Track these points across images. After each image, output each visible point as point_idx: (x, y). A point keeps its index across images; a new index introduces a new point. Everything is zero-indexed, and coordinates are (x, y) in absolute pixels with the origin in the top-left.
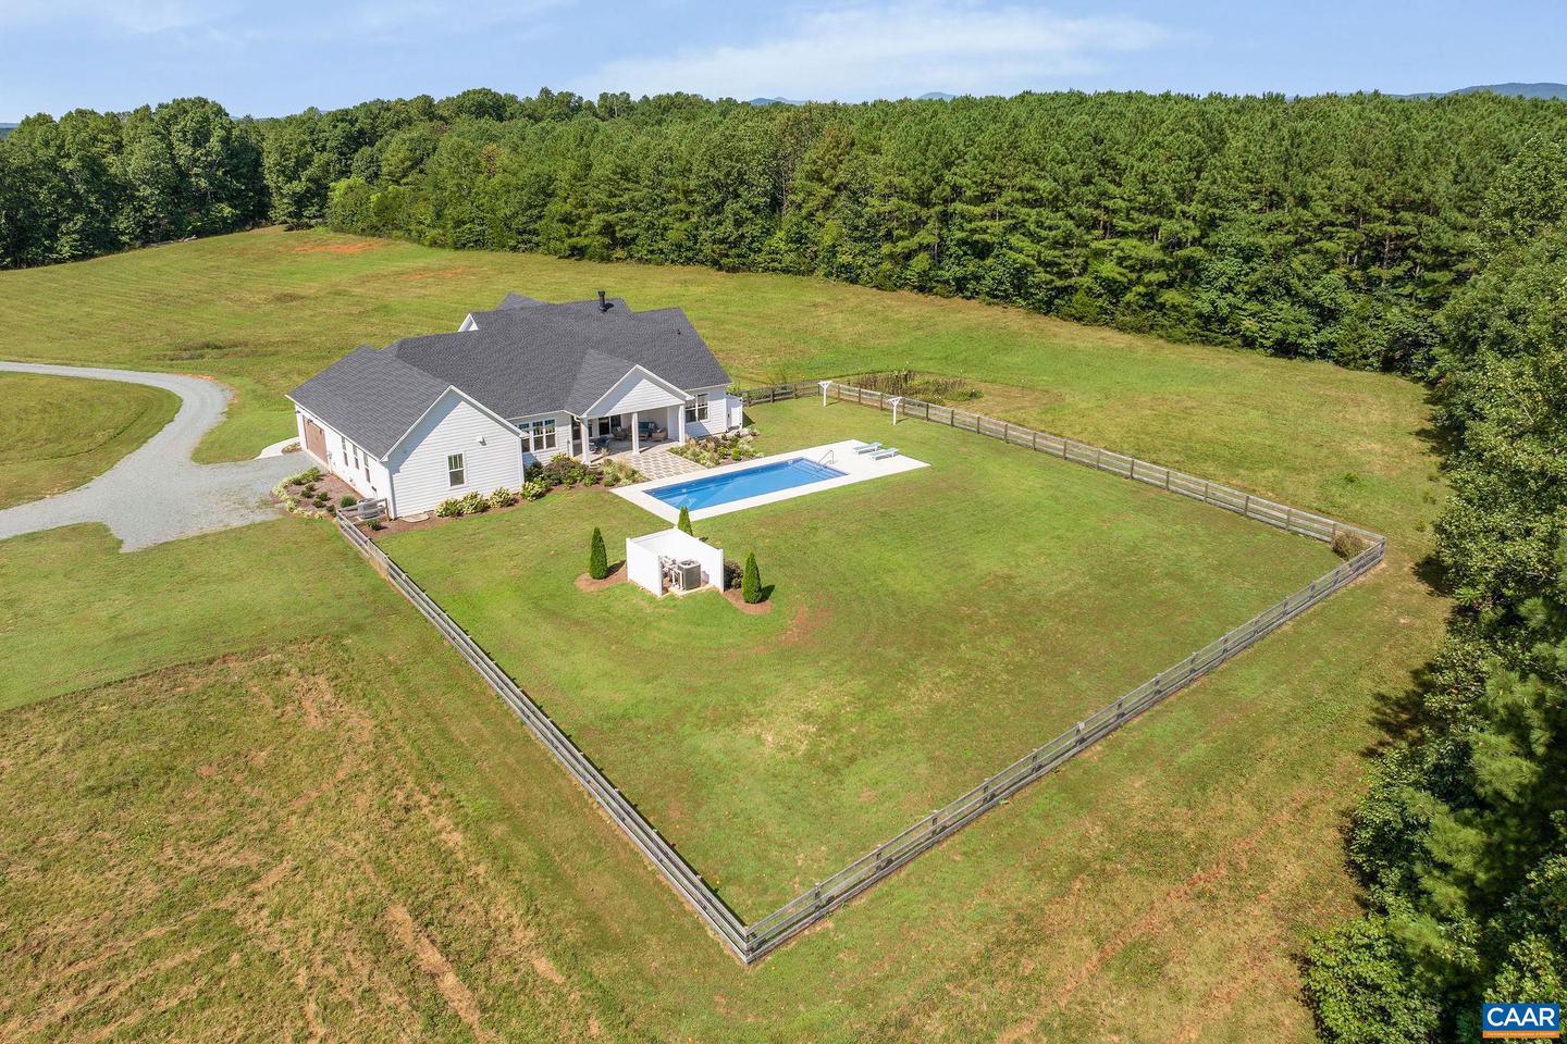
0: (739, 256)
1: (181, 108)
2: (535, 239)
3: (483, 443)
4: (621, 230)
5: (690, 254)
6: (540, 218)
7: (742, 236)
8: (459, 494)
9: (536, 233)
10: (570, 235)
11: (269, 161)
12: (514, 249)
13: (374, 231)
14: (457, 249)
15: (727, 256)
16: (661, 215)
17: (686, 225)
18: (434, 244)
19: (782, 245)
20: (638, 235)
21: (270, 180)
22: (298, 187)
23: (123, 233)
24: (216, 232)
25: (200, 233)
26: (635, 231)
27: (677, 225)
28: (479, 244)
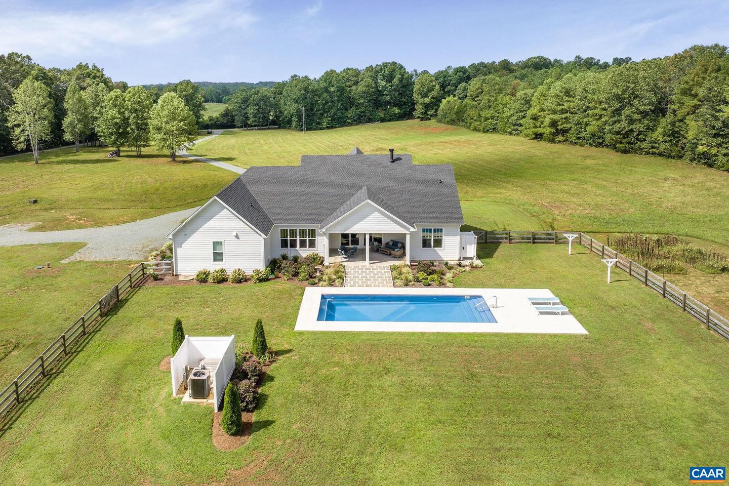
0: (629, 143)
1: (385, 65)
2: (520, 128)
3: (237, 237)
4: (561, 125)
5: (601, 141)
6: (524, 117)
7: (632, 131)
8: (213, 268)
9: (521, 125)
10: (536, 127)
11: (416, 88)
12: (510, 133)
13: (452, 122)
14: (484, 132)
15: (621, 143)
16: (585, 117)
17: (599, 123)
18: (475, 129)
19: (660, 138)
20: (571, 127)
21: (415, 97)
22: (426, 100)
23: (349, 119)
24: (390, 120)
25: (383, 120)
26: (569, 126)
27: (594, 122)
28: (495, 130)
